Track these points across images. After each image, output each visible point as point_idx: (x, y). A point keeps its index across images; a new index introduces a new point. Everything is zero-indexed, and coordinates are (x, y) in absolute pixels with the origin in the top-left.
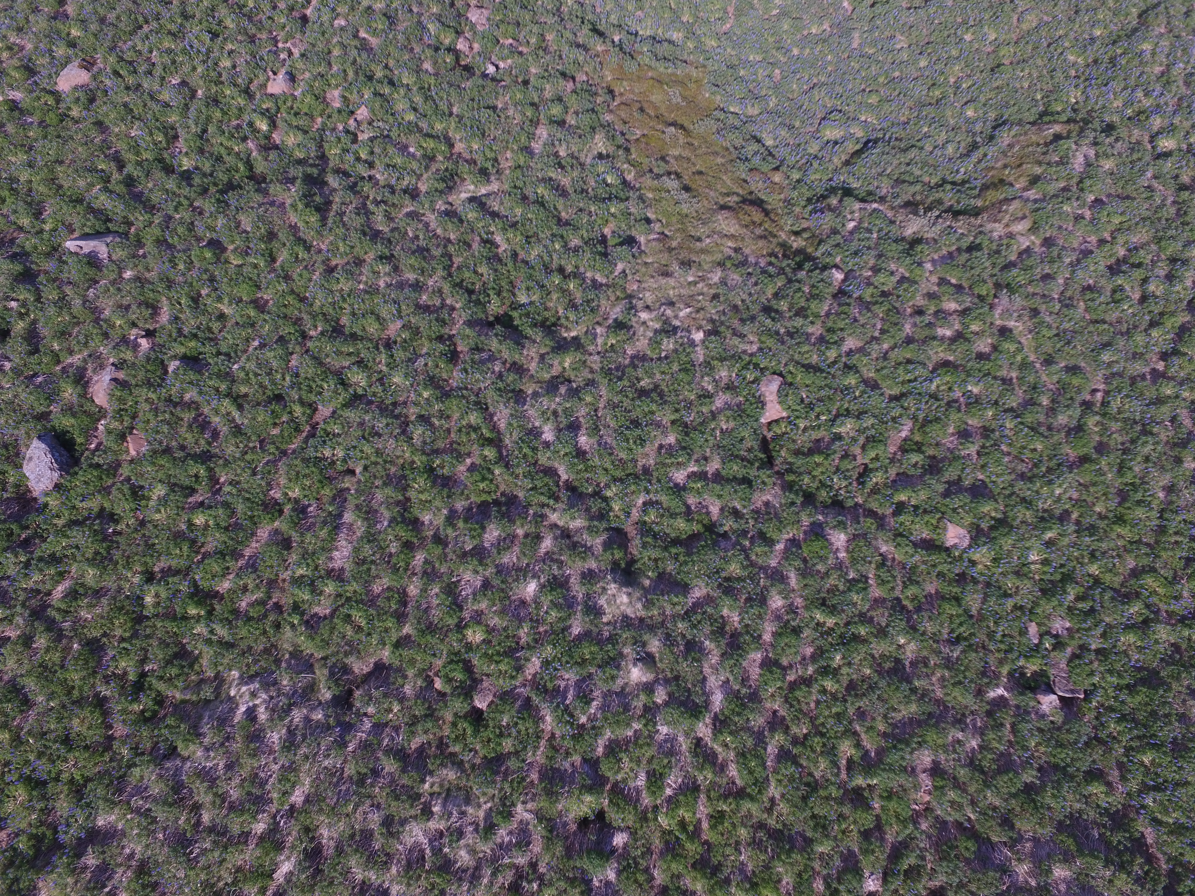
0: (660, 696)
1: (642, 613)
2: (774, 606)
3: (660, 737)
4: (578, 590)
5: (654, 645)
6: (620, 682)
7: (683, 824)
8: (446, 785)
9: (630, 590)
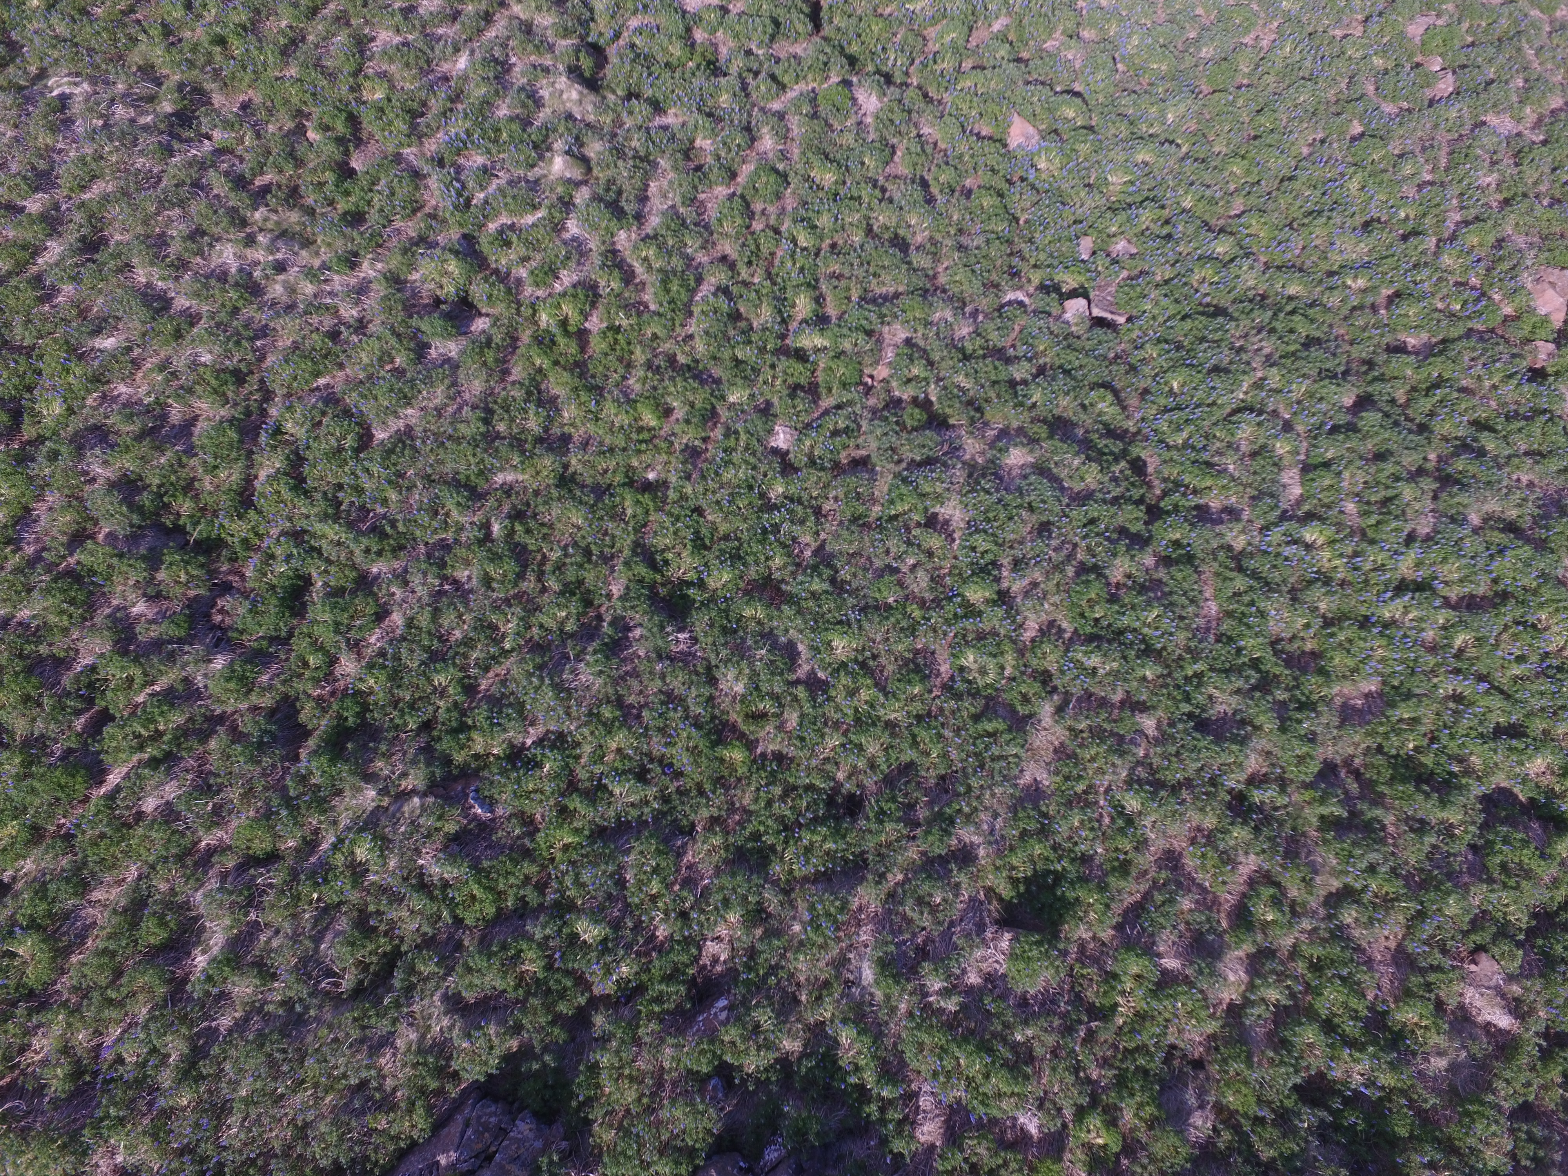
0: (582, 196)
1: (591, 118)
2: (762, 149)
3: (567, 236)
4: (519, 77)
5: (594, 148)
6: (537, 171)
7: (564, 323)
8: (285, 226)
9: (585, 91)
